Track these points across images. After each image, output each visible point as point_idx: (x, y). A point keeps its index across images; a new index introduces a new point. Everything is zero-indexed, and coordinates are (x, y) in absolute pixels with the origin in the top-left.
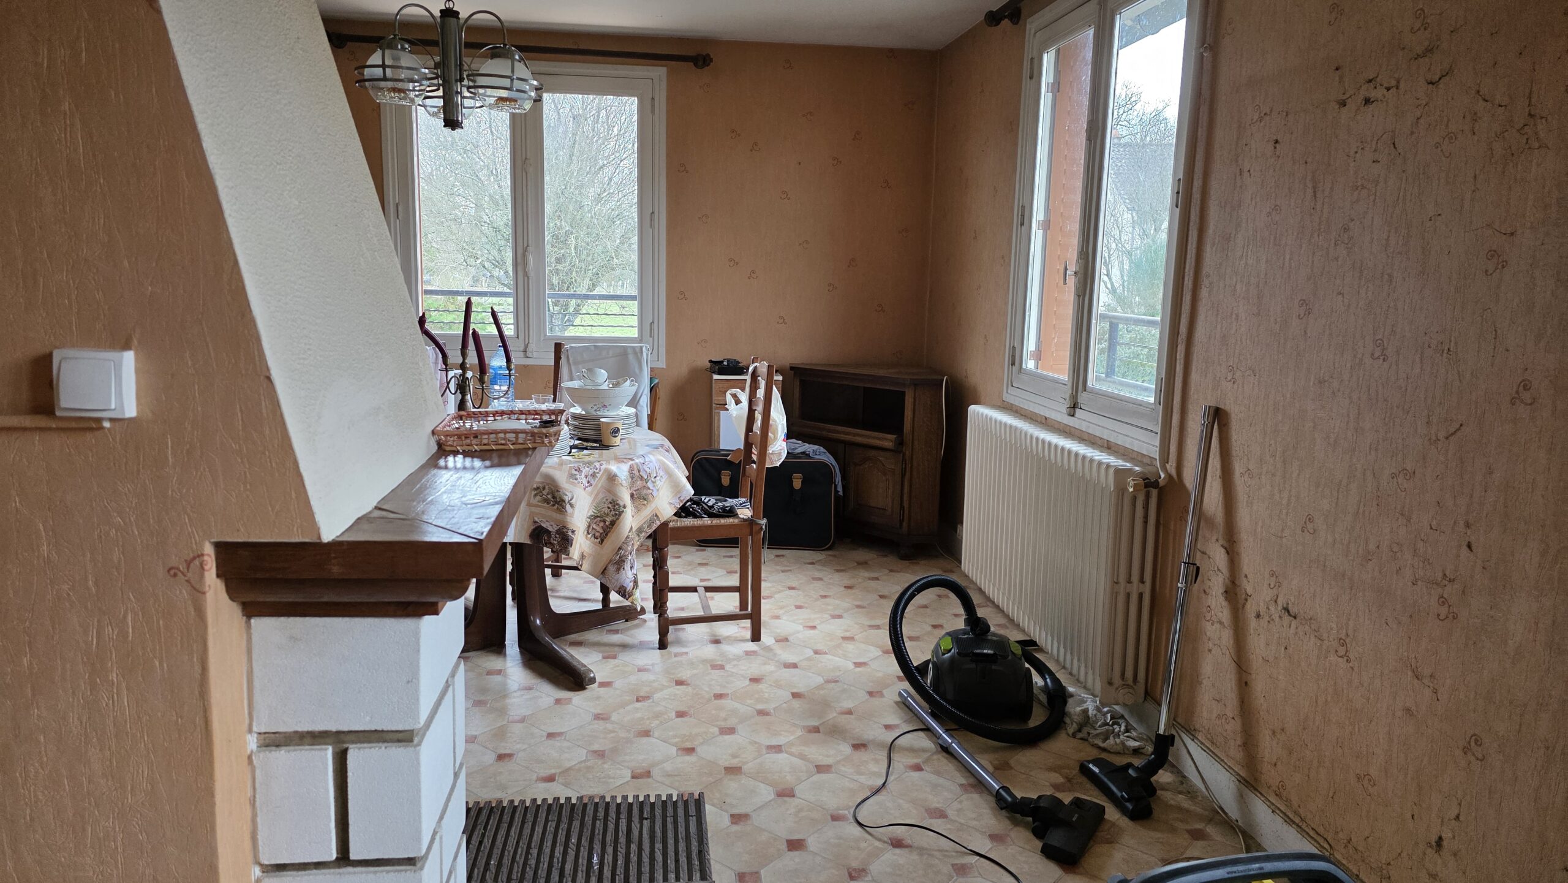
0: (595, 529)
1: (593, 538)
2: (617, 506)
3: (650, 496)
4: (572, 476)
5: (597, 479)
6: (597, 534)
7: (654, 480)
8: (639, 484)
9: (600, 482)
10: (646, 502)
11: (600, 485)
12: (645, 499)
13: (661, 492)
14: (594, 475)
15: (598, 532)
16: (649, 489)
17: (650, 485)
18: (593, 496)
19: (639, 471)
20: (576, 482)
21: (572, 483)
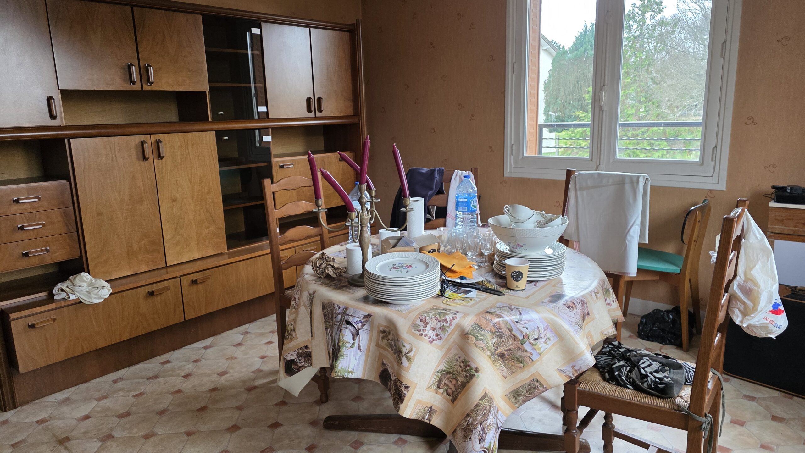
0: (447, 385)
1: (445, 394)
2: (468, 368)
3: (527, 360)
4: (415, 327)
5: (447, 334)
6: (450, 391)
7: (534, 342)
8: (511, 344)
9: (452, 336)
10: (521, 365)
11: (452, 340)
12: (521, 362)
13: (545, 358)
14: (443, 329)
15: (451, 389)
16: (526, 351)
17: (526, 346)
18: (444, 350)
19: (511, 330)
20: (418, 333)
21: (414, 335)
